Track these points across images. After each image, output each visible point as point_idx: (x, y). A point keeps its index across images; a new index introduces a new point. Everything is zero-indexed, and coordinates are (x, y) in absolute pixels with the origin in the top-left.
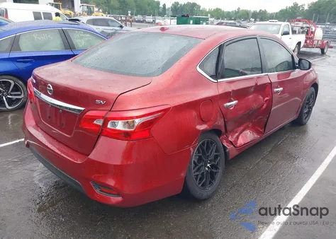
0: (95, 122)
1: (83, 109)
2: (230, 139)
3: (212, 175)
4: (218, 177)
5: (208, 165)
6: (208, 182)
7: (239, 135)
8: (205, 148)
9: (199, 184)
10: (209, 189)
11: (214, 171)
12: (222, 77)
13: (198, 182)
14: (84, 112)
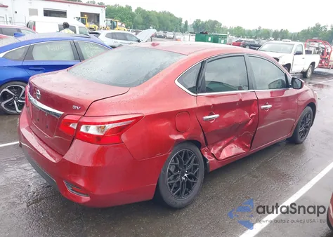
0: (71, 126)
1: (62, 113)
2: (212, 151)
3: (189, 186)
4: (196, 187)
5: (186, 175)
6: (184, 192)
7: (223, 148)
8: (182, 158)
9: (174, 192)
10: (185, 199)
11: (192, 181)
12: (202, 92)
13: (172, 190)
14: (63, 116)
